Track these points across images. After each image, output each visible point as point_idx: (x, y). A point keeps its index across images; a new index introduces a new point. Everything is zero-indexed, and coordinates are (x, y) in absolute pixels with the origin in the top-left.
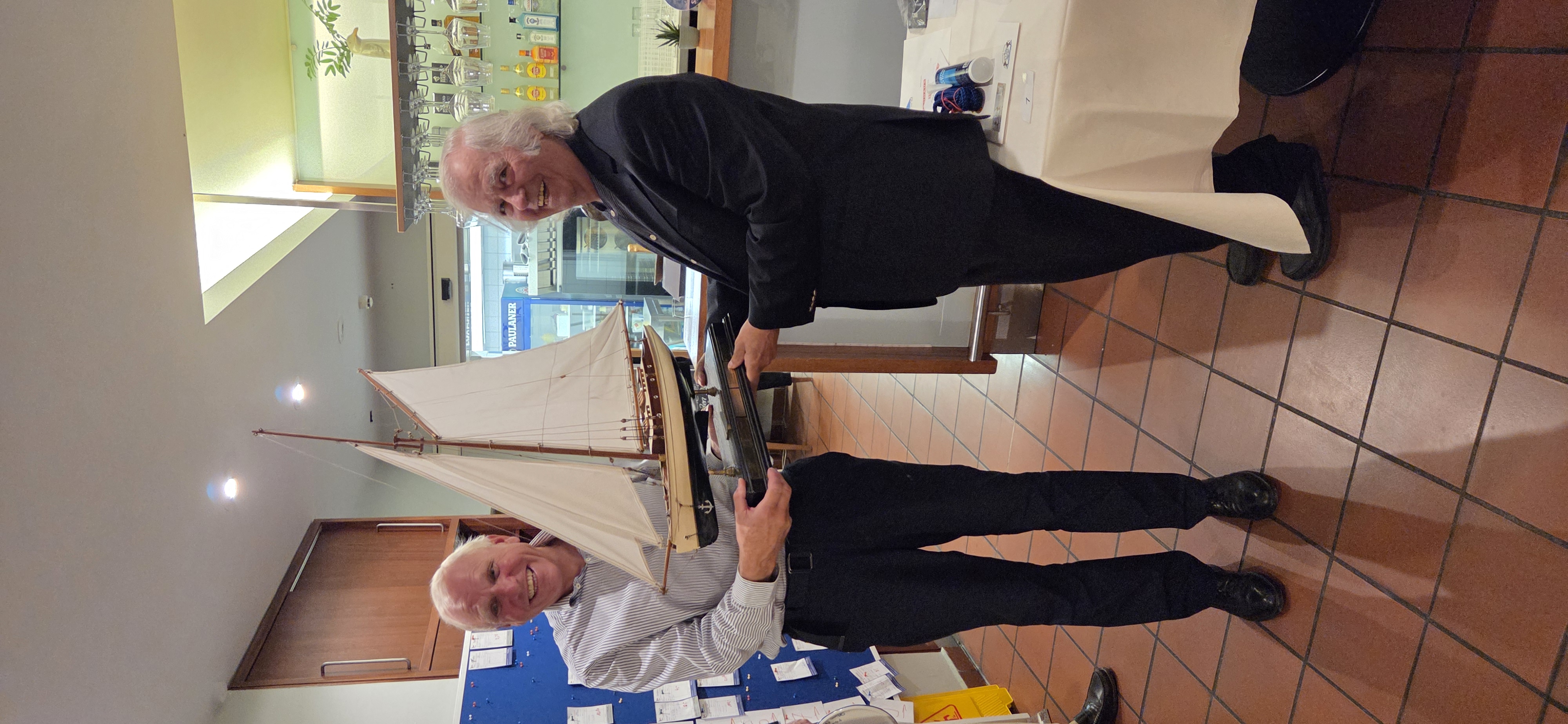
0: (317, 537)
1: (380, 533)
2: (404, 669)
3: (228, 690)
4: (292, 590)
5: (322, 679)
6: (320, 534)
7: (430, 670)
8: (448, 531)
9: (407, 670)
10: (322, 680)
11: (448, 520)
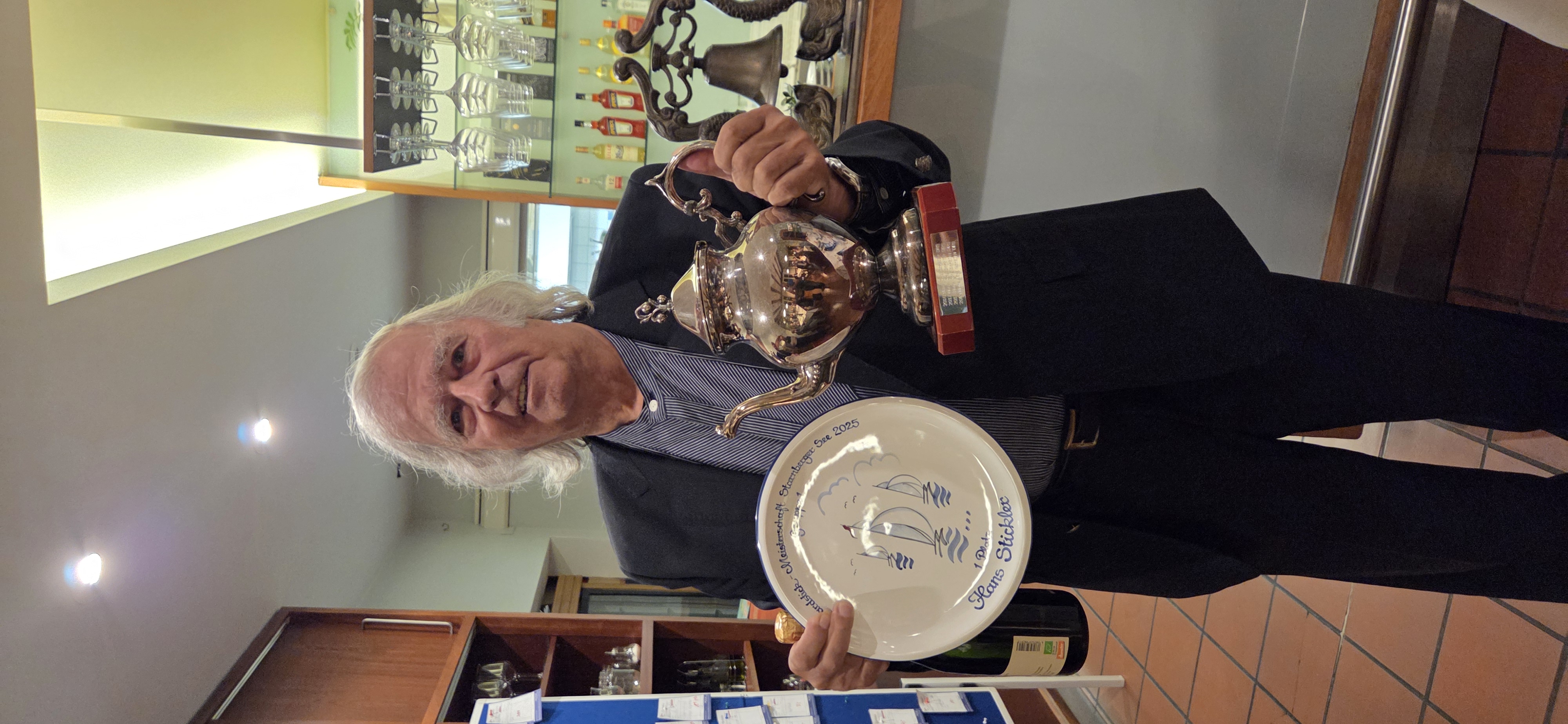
0: (279, 632)
1: (367, 631)
4: (216, 716)
6: (286, 628)
8: (458, 633)
11: (459, 618)
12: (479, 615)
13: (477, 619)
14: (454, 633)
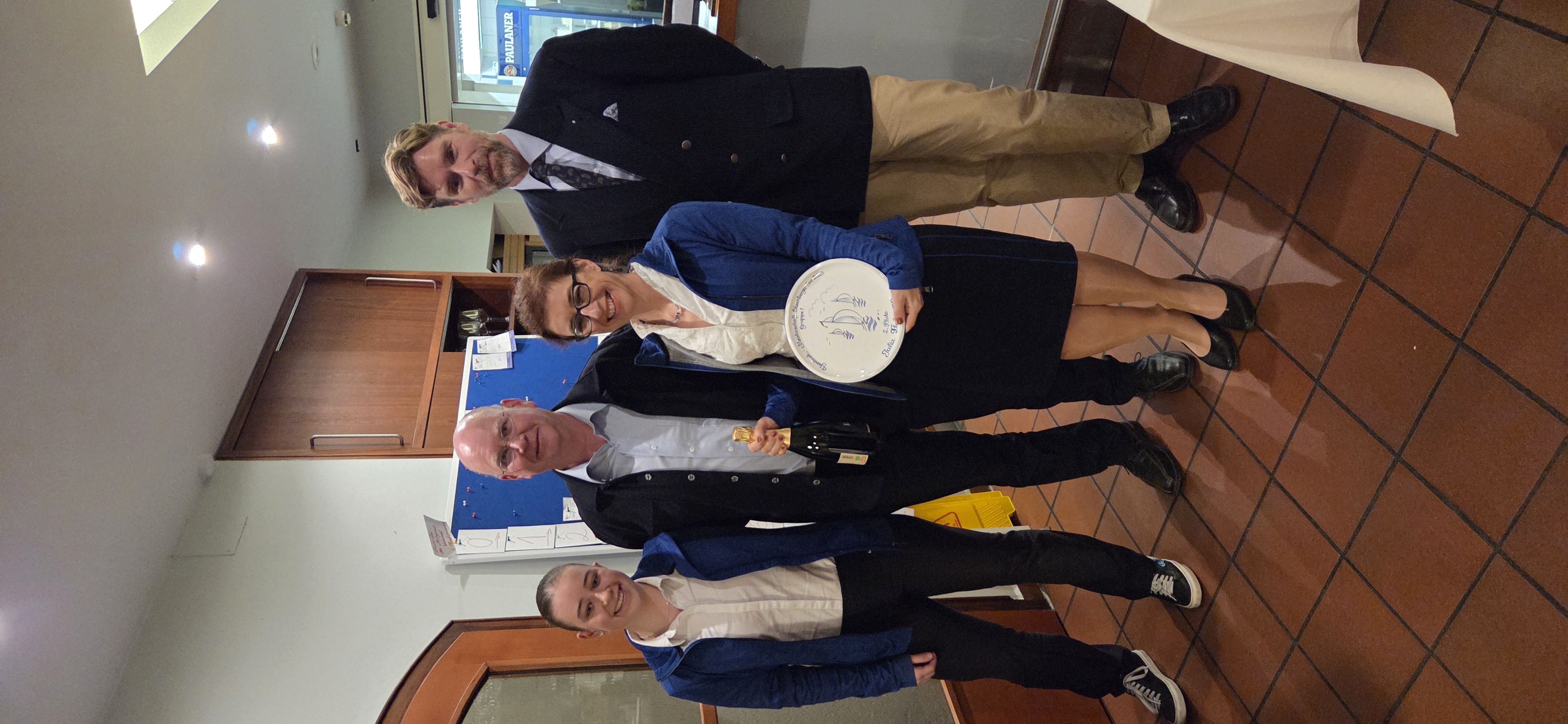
0: (303, 288)
1: (369, 287)
2: (397, 445)
3: (216, 460)
4: (278, 349)
5: (313, 453)
6: (306, 284)
7: (423, 447)
8: (441, 288)
9: (400, 446)
10: (311, 453)
11: (440, 277)
12: (454, 275)
13: (453, 277)
14: (437, 288)
